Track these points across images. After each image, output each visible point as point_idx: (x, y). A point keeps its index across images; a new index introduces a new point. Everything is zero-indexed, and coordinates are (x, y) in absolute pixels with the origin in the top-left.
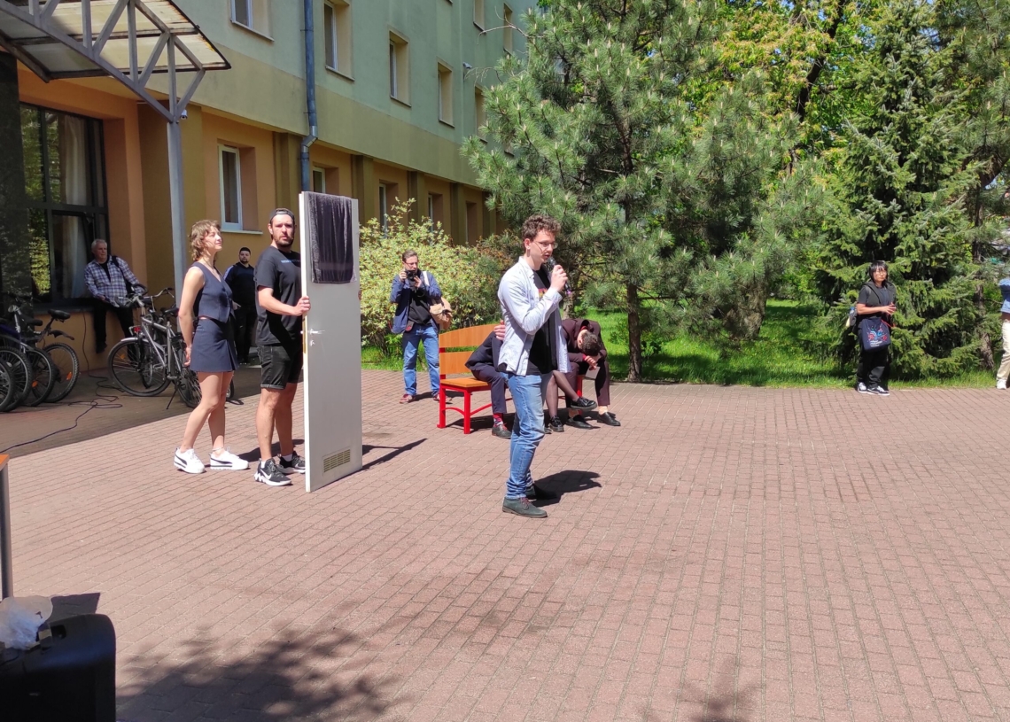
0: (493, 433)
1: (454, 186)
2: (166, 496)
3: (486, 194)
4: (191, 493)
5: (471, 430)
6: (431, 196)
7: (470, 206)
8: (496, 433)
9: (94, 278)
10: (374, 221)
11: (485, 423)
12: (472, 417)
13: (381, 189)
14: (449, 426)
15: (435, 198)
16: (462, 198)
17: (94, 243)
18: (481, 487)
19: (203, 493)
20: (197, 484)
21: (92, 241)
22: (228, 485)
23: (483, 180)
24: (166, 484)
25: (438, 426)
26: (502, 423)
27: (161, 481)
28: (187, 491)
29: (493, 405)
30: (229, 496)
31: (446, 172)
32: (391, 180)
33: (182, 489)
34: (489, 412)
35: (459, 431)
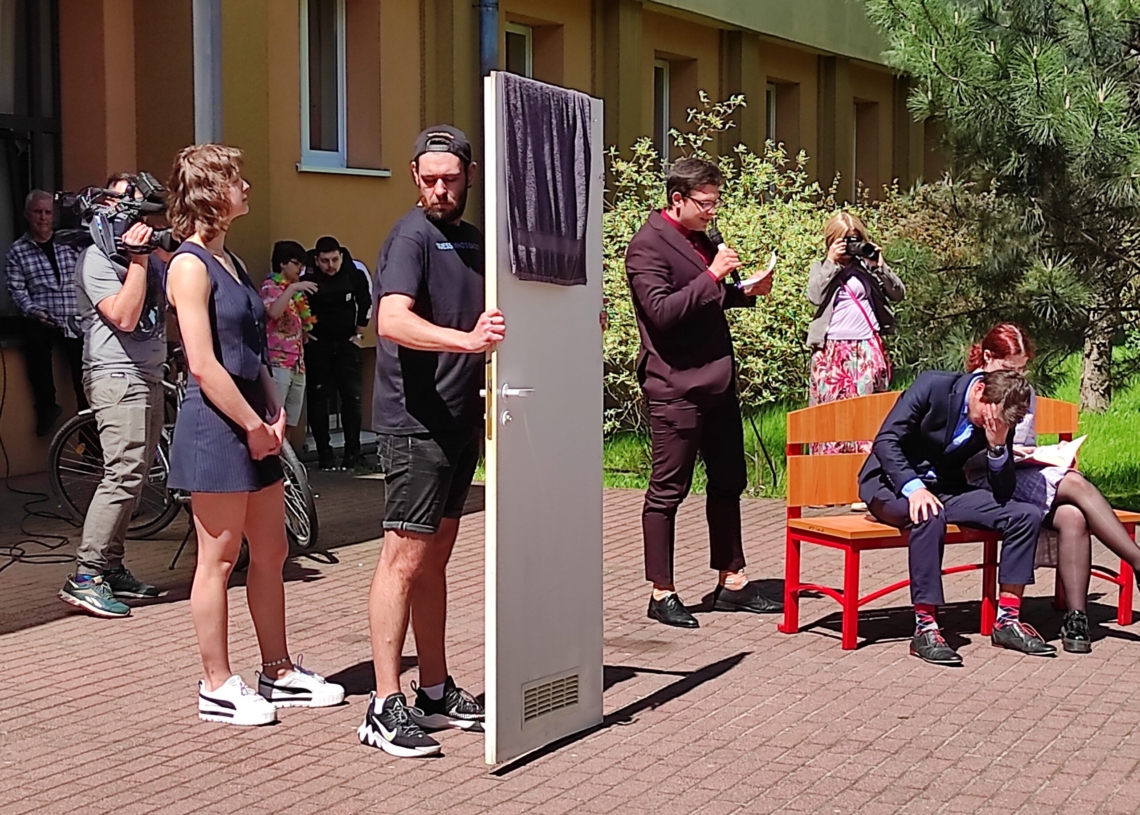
0: (913, 647)
1: (827, 64)
2: (163, 770)
3: (903, 83)
4: (216, 765)
5: (860, 640)
6: (772, 88)
7: (863, 108)
8: (919, 650)
9: (26, 274)
10: (643, 147)
11: (892, 625)
12: (860, 609)
13: (658, 72)
14: (806, 629)
15: (783, 90)
16: (845, 92)
17: (30, 196)
18: (885, 782)
19: (243, 768)
20: (232, 744)
21: (28, 193)
22: (299, 749)
23: (898, 53)
24: (164, 742)
25: (781, 629)
26: (934, 626)
27: (155, 735)
28: (209, 760)
29: (912, 583)
30: (302, 775)
31: (810, 31)
32: (683, 51)
33: (198, 756)
34: (903, 599)
35: (832, 640)
